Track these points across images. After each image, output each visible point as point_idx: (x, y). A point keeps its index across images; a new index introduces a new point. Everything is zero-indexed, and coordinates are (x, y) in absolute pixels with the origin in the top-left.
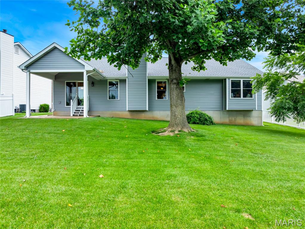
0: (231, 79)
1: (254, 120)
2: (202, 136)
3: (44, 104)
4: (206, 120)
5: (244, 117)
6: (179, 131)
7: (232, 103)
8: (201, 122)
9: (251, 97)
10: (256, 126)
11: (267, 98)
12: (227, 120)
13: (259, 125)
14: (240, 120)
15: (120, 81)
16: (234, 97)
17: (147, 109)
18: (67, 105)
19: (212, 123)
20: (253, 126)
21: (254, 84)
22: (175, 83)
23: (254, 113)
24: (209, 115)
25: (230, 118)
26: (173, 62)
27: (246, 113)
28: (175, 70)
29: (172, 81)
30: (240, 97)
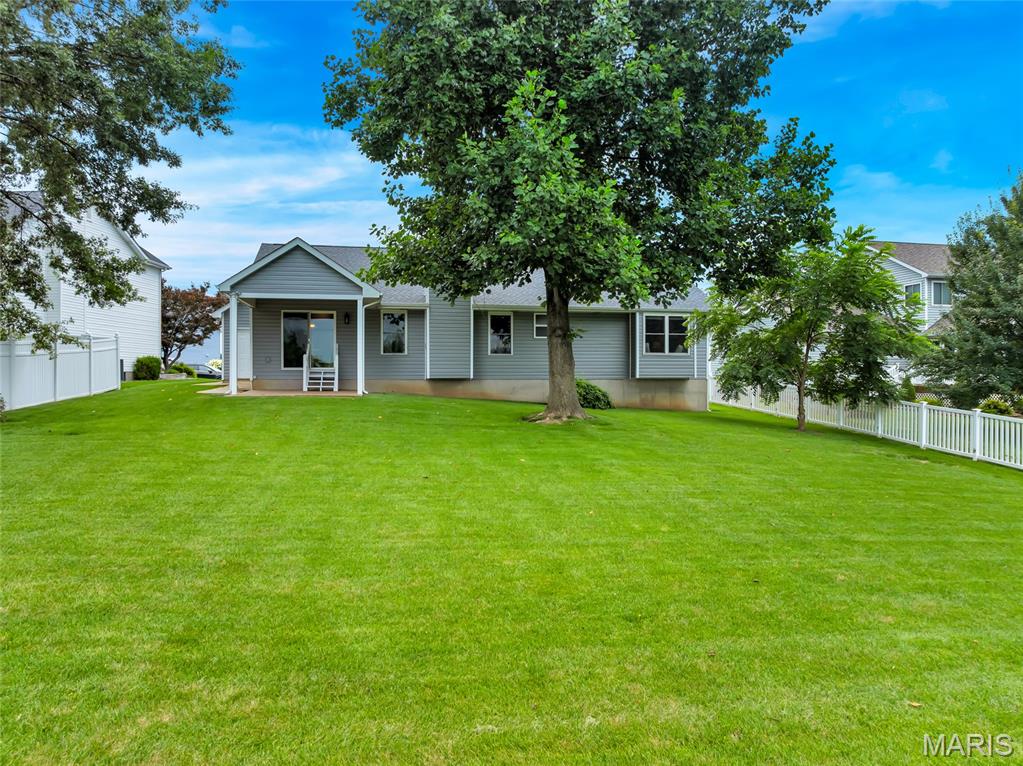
0: (645, 314)
1: (690, 400)
2: (607, 424)
3: (146, 356)
4: (598, 399)
5: (671, 392)
6: (569, 417)
7: (648, 364)
8: (589, 403)
9: (685, 351)
10: (695, 412)
11: (714, 357)
12: (636, 399)
13: (702, 409)
14: (663, 398)
15: (409, 314)
16: (652, 351)
17: (472, 377)
18: (285, 366)
19: (609, 405)
20: (689, 411)
21: (691, 326)
22: (560, 336)
23: (691, 385)
24: (604, 389)
25: (643, 396)
26: (556, 299)
27: (675, 384)
28: (559, 313)
29: (554, 331)
30: (663, 351)
